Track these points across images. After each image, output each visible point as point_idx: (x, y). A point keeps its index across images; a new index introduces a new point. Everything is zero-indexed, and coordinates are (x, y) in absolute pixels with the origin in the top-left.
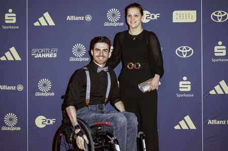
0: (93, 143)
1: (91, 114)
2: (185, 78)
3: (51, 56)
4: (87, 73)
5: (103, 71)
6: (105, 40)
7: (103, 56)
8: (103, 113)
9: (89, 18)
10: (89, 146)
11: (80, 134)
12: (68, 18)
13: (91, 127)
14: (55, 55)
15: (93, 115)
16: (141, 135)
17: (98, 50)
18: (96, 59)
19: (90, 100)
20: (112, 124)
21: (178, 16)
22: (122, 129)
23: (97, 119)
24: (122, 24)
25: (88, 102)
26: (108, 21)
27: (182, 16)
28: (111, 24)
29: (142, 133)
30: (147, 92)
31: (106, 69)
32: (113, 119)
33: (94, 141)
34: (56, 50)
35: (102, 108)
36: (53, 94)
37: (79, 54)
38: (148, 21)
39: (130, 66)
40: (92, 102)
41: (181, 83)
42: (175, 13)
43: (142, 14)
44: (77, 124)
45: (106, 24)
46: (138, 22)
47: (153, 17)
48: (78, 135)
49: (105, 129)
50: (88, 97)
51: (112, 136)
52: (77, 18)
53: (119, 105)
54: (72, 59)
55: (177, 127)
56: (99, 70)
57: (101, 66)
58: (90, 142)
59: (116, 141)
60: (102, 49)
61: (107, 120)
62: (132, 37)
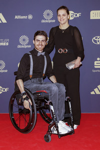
0: (35, 105)
1: (34, 85)
2: (98, 59)
3: (4, 44)
4: (31, 56)
5: (41, 55)
6: (43, 33)
7: (42, 45)
8: (41, 84)
9: (30, 17)
10: (33, 106)
11: (27, 99)
12: (16, 17)
13: (34, 94)
14: (7, 44)
15: (35, 85)
16: (68, 99)
17: (38, 40)
18: (37, 47)
19: (33, 75)
20: (48, 91)
21: (94, 15)
22: (55, 95)
23: (37, 88)
24: (54, 21)
25: (31, 77)
26: (44, 19)
27: (97, 14)
28: (47, 21)
29: (68, 97)
30: (72, 69)
31: (43, 54)
32: (48, 88)
33: (36, 103)
34: (8, 40)
35: (41, 81)
36: (6, 71)
37: (24, 43)
38: (73, 18)
39: (60, 51)
40: (34, 76)
41: (96, 62)
42: (92, 12)
43: (68, 13)
44: (24, 92)
45: (43, 21)
46: (66, 20)
47: (76, 15)
48: (25, 99)
49: (43, 95)
50: (31, 73)
51: (48, 100)
52: (22, 17)
53: (53, 79)
54: (19, 47)
55: (93, 93)
56: (39, 55)
57: (40, 52)
58: (33, 104)
59: (51, 104)
60: (41, 40)
61: (45, 89)
62: (62, 30)
